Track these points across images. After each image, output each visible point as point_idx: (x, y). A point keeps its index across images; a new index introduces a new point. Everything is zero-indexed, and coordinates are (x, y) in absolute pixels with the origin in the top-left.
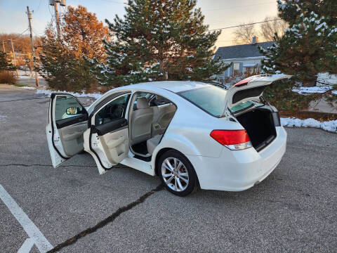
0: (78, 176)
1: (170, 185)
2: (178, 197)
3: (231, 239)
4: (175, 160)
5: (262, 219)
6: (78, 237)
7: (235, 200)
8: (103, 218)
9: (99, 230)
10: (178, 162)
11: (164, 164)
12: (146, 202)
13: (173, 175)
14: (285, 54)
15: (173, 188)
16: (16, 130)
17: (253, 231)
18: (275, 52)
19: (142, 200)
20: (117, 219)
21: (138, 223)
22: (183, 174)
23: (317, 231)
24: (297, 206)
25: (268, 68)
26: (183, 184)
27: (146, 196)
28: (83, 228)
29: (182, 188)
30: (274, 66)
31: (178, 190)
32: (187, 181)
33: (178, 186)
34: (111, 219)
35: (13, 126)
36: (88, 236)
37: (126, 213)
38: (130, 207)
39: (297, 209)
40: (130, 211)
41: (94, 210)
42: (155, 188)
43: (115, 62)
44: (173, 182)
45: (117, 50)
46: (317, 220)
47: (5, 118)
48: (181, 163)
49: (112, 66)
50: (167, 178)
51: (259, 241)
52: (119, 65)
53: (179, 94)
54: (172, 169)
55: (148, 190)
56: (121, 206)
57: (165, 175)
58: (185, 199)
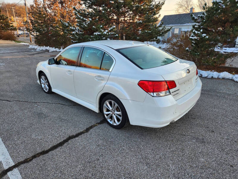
0: (45, 110)
1: (109, 120)
3: (147, 164)
4: (113, 102)
5: (174, 149)
6: (34, 157)
7: (157, 133)
8: (55, 143)
9: (50, 153)
11: (105, 105)
12: (89, 132)
13: (111, 113)
14: (211, 21)
15: (111, 123)
16: (8, 74)
17: (165, 158)
18: (204, 19)
19: (87, 130)
20: (66, 144)
21: (81, 148)
22: (118, 113)
23: (215, 160)
24: (203, 139)
25: (196, 32)
26: (118, 120)
27: (91, 127)
28: (39, 150)
29: (118, 123)
30: (201, 30)
31: (115, 124)
32: (121, 118)
33: (114, 121)
34: (61, 144)
35: (7, 71)
36: (41, 157)
37: (73, 140)
38: (77, 135)
39: (203, 142)
40: (77, 138)
41: (50, 137)
42: (99, 121)
43: (82, 25)
44: (111, 118)
45: (85, 15)
46: (217, 151)
47: (3, 65)
48: (116, 105)
49: (81, 27)
50: (107, 115)
51: (169, 166)
52: (86, 27)
54: (111, 108)
55: (93, 123)
56: (71, 135)
57: (105, 113)
58: (119, 131)
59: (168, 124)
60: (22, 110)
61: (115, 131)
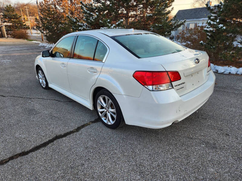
0: (37, 106)
1: (103, 119)
2: (109, 129)
3: (141, 173)
4: (106, 97)
5: (177, 155)
6: (11, 158)
7: (158, 134)
8: (39, 143)
9: (30, 154)
10: (109, 100)
11: (98, 101)
12: (80, 132)
13: (106, 111)
14: (229, 10)
15: (106, 122)
16: (11, 70)
17: (164, 166)
18: (221, 8)
19: (78, 129)
20: (50, 145)
21: (66, 150)
22: (112, 110)
23: (229, 171)
24: (215, 144)
25: (212, 22)
26: (113, 118)
27: (83, 126)
28: (19, 151)
29: (112, 122)
30: (218, 21)
31: (109, 124)
32: (115, 116)
33: (109, 120)
34: (45, 145)
35: (12, 67)
36: (19, 158)
37: (60, 140)
38: (65, 135)
39: (214, 147)
40: (64, 139)
41: (35, 136)
42: (93, 120)
43: (89, 19)
44: (106, 116)
45: (92, 10)
46: (231, 160)
47: (9, 61)
48: (110, 101)
49: (88, 23)
50: (102, 113)
51: (168, 176)
52: (93, 22)
53: (113, 38)
54: (105, 105)
55: (87, 121)
56: (59, 134)
57: (100, 110)
58: (114, 131)
59: (171, 124)
60: (14, 106)
61: (110, 131)
